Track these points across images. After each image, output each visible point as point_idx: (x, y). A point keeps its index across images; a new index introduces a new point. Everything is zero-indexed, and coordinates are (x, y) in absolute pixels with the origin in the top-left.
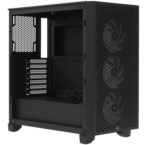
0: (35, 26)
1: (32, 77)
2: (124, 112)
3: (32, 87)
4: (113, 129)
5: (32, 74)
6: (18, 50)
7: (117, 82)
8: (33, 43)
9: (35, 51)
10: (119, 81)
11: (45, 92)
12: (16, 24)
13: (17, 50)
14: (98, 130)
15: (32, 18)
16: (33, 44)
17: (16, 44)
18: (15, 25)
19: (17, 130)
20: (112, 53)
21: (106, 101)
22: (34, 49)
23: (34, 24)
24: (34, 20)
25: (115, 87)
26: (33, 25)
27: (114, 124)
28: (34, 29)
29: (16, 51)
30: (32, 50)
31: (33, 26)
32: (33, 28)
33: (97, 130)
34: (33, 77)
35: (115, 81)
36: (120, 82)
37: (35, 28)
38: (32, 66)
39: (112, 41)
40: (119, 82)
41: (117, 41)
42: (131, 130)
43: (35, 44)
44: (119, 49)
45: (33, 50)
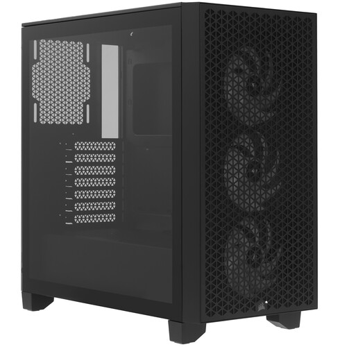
0: (87, 65)
1: (78, 183)
2: (282, 263)
3: (78, 207)
4: (250, 309)
5: (80, 177)
6: (46, 120)
7: (261, 196)
8: (83, 103)
9: (88, 122)
10: (266, 192)
11: (112, 218)
12: (41, 59)
13: (43, 120)
14: (211, 310)
15: (80, 46)
16: (82, 105)
17: (41, 104)
18: (38, 60)
19: (43, 308)
20: (247, 127)
21: (231, 241)
22: (85, 118)
23: (85, 58)
24: (85, 48)
25: (255, 208)
26: (82, 61)
27: (252, 295)
28: (87, 71)
29: (42, 122)
30: (80, 120)
31: (83, 64)
32: (83, 68)
33: (207, 310)
34: (82, 182)
35: (255, 193)
36: (268, 196)
37: (88, 68)
38: (78, 158)
39: (247, 97)
40: (264, 196)
41: (258, 98)
42: (302, 312)
43: (88, 106)
44: (266, 116)
45: (82, 120)
